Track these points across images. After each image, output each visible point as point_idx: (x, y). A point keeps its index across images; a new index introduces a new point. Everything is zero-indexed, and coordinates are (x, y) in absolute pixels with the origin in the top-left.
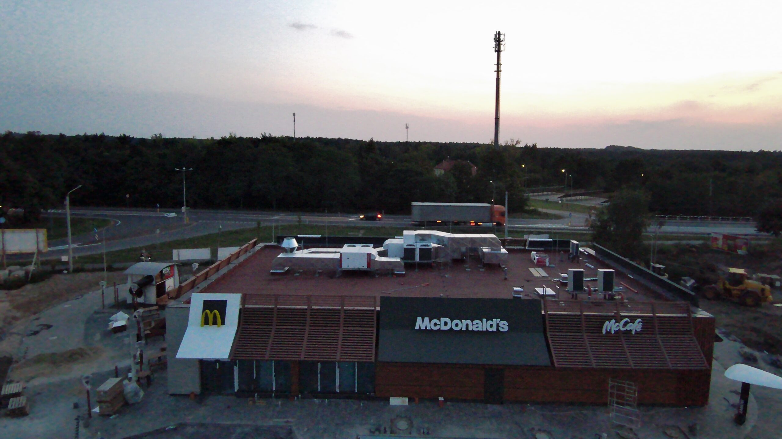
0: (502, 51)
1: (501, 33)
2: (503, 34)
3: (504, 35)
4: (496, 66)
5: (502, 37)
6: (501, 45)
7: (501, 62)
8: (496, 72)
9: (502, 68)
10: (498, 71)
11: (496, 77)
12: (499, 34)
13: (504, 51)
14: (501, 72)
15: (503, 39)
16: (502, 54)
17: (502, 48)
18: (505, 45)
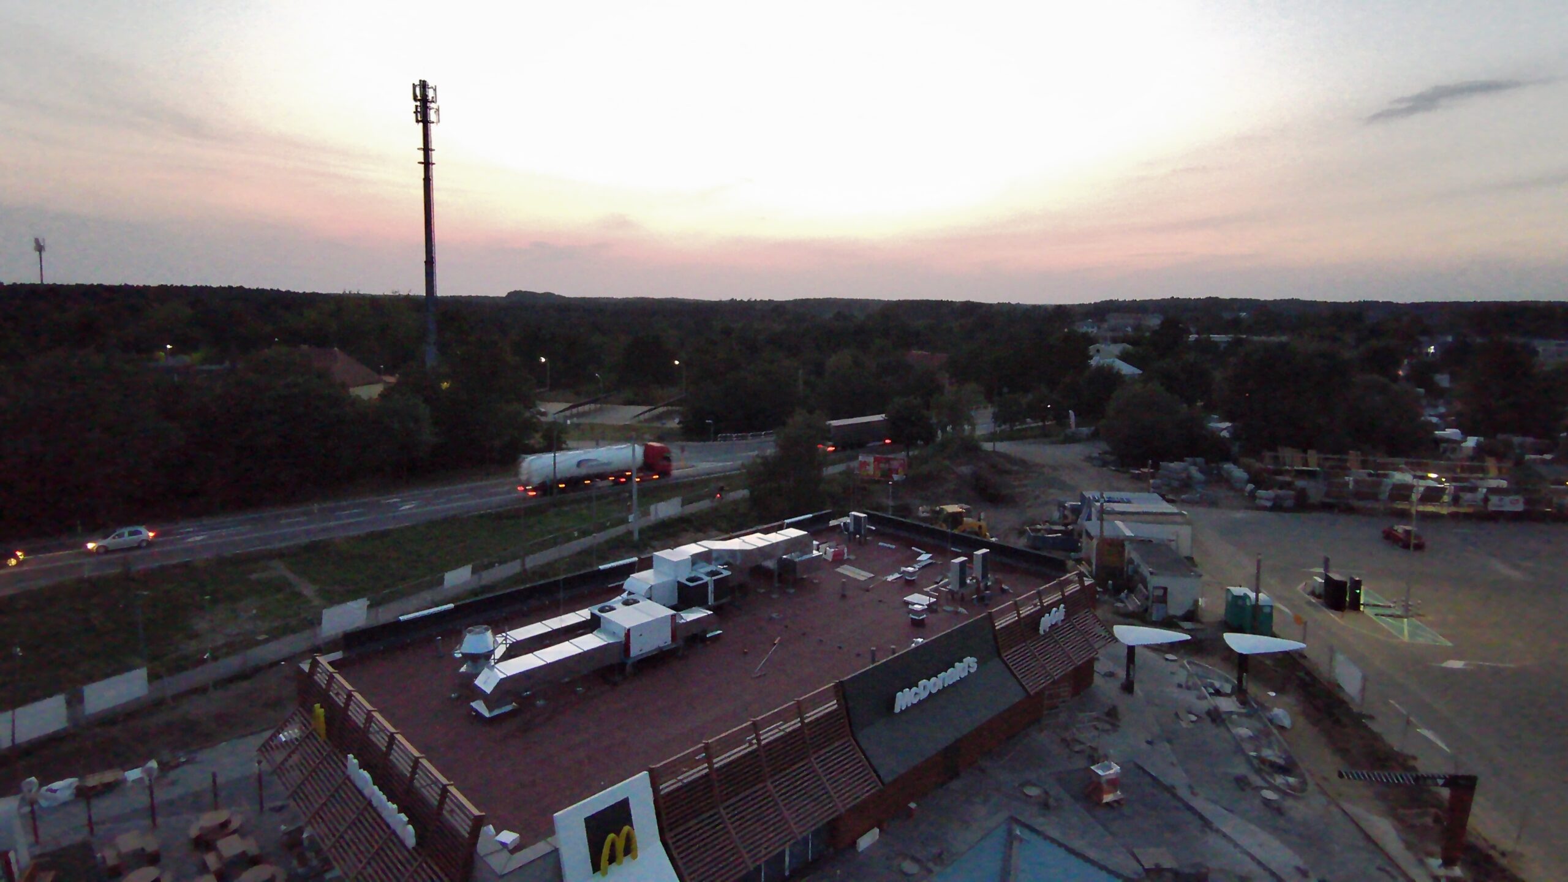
0: (433, 122)
1: (430, 83)
2: (432, 88)
3: (435, 90)
4: (422, 152)
5: (430, 94)
6: (430, 109)
7: (434, 144)
8: (422, 166)
9: (435, 157)
10: (427, 164)
11: (422, 176)
12: (424, 85)
13: (437, 123)
14: (434, 166)
15: (433, 97)
16: (433, 128)
17: (432, 116)
18: (438, 110)
